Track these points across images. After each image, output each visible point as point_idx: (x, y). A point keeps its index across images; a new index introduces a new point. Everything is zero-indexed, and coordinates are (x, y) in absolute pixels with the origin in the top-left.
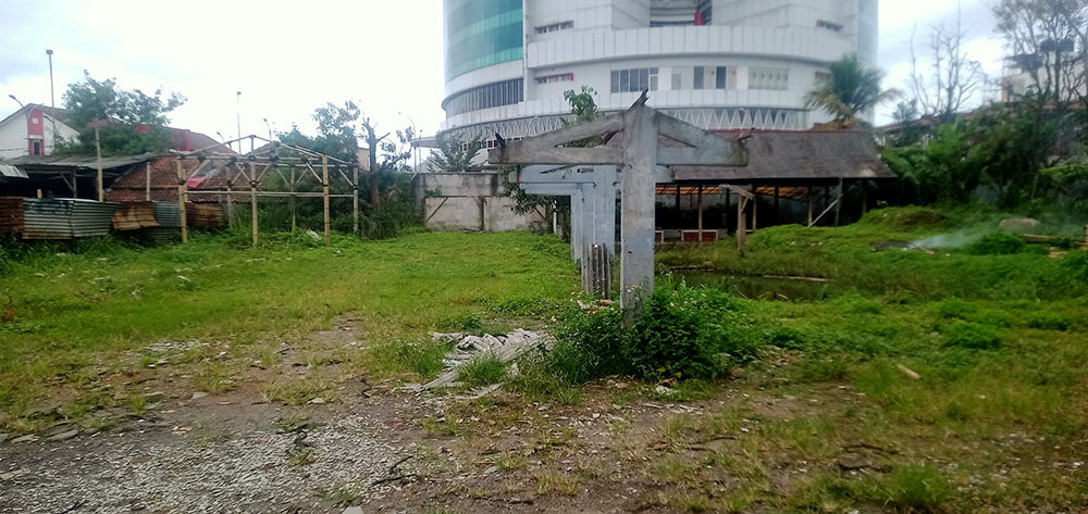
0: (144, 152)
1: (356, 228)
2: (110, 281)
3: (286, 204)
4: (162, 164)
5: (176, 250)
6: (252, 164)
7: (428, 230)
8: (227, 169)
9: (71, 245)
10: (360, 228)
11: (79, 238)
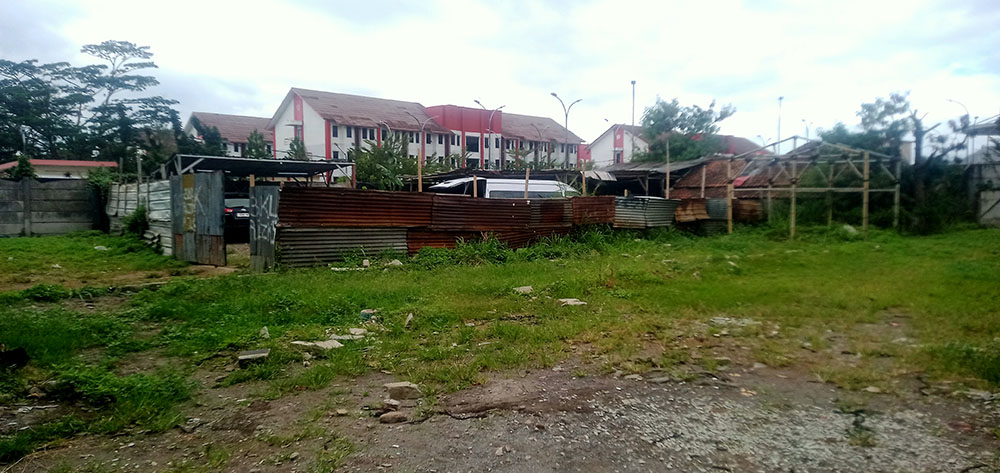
0: (698, 157)
1: (896, 223)
2: (675, 263)
3: (823, 199)
4: (713, 166)
5: (724, 239)
6: (793, 163)
7: (984, 227)
8: (770, 168)
9: (645, 233)
10: (900, 222)
11: (650, 228)
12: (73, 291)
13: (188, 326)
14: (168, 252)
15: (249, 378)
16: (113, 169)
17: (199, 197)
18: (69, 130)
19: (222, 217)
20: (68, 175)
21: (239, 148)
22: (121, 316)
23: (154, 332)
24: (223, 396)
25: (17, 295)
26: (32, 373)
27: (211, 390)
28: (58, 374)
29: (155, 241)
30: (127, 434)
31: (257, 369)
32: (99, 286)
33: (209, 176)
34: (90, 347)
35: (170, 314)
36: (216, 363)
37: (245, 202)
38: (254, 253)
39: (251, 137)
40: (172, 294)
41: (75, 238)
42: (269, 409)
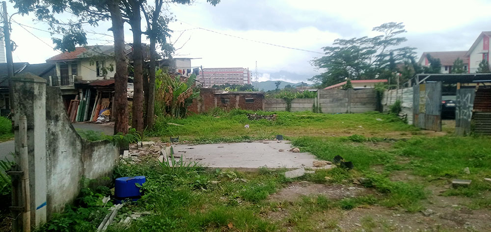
12: (368, 138)
13: (423, 161)
14: (410, 122)
15: (459, 194)
16: (385, 83)
17: (428, 95)
18: (366, 67)
19: (440, 106)
20: (365, 86)
21: (448, 69)
22: (389, 152)
23: (406, 162)
24: (444, 201)
25: (346, 138)
26: (354, 173)
27: (438, 197)
28: (365, 175)
29: (404, 117)
30: (396, 210)
31: (464, 190)
32: (379, 137)
33: (434, 84)
34: (377, 165)
35: (413, 154)
36: (439, 182)
37: (453, 98)
38: (458, 126)
39: (455, 62)
40: (415, 144)
41: (368, 115)
42: (472, 214)
